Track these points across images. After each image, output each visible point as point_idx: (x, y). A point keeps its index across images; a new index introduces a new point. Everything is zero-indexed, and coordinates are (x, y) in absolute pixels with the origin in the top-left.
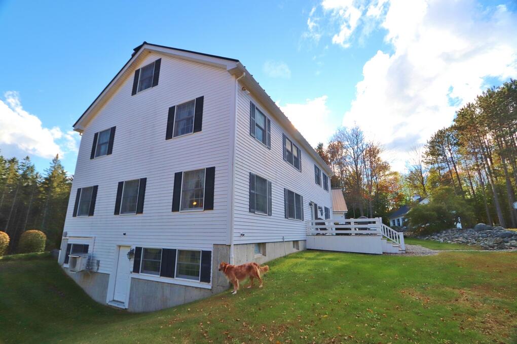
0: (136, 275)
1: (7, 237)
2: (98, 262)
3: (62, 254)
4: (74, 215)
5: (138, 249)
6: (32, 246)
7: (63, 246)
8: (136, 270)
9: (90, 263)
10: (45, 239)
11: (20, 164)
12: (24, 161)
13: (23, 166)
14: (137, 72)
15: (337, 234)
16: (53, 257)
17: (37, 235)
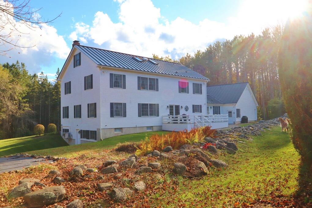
0: (81, 139)
1: (44, 127)
2: (72, 135)
3: (62, 133)
4: (63, 118)
5: (81, 130)
6: (52, 130)
7: (62, 130)
8: (81, 138)
9: (69, 135)
10: (56, 127)
11: (39, 78)
12: (41, 76)
13: (41, 79)
14: (74, 56)
15: (174, 123)
16: (59, 134)
17: (53, 126)
